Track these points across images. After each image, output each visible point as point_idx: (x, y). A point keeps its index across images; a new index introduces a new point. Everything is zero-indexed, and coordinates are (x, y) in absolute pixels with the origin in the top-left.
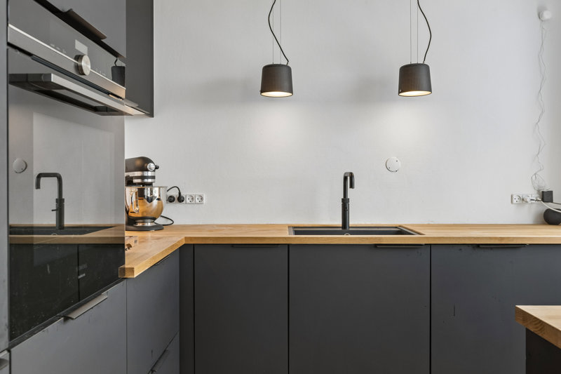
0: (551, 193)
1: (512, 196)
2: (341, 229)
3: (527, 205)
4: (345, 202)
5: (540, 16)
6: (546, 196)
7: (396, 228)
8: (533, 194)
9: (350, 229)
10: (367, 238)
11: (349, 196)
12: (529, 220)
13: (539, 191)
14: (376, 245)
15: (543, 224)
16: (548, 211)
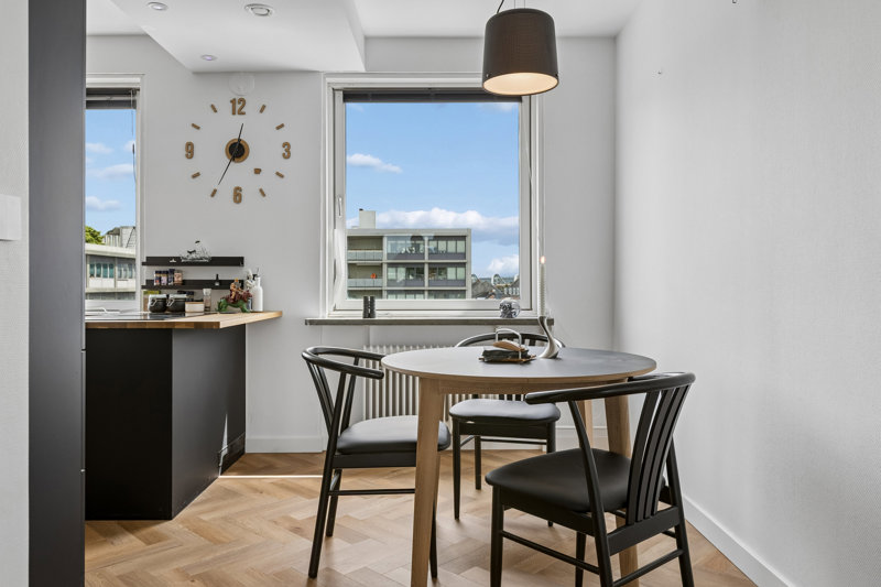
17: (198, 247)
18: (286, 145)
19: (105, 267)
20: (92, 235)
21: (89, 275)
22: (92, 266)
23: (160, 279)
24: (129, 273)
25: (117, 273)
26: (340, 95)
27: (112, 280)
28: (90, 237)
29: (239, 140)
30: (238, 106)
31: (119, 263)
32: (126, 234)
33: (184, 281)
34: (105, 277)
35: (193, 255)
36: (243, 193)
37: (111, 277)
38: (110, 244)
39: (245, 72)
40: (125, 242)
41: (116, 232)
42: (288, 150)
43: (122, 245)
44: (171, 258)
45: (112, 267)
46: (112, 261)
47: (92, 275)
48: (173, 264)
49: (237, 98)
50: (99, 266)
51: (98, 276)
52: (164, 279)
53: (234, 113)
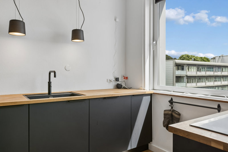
0: (118, 78)
1: (107, 80)
2: (48, 95)
3: (111, 82)
4: (49, 83)
5: (115, 20)
6: (117, 79)
7: (70, 93)
8: (113, 79)
9: (52, 94)
10: (65, 98)
11: (51, 81)
12: (112, 88)
13: (115, 78)
14: (69, 101)
15: (116, 88)
16: (118, 84)
19: (211, 68)
20: (207, 60)
21: (206, 71)
22: (207, 68)
24: (218, 70)
25: (214, 70)
27: (205, 72)
28: (206, 60)
31: (215, 67)
32: (217, 59)
34: (211, 71)
37: (213, 71)
38: (212, 62)
40: (217, 61)
41: (214, 58)
43: (216, 62)
45: (213, 68)
46: (213, 67)
47: (207, 71)
50: (209, 68)
51: (209, 71)
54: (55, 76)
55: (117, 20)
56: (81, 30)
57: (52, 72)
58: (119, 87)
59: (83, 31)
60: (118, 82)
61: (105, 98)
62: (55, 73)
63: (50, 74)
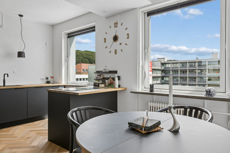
0: (48, 78)
1: (41, 78)
3: (43, 80)
4: (4, 80)
6: (47, 78)
8: (45, 78)
9: (5, 86)
10: (14, 87)
14: (16, 88)
15: (46, 83)
17: (106, 68)
18: (128, 34)
23: (98, 77)
26: (146, 14)
29: (116, 35)
30: (116, 25)
33: (103, 78)
35: (105, 70)
36: (117, 51)
39: (117, 14)
42: (128, 36)
44: (100, 71)
48: (101, 73)
49: (116, 22)
52: (99, 77)
53: (115, 27)
54: (8, 76)
55: (47, 45)
56: (23, 52)
57: (6, 74)
58: (48, 82)
59: (24, 53)
60: (48, 80)
61: (36, 87)
62: (8, 74)
63: (4, 75)
